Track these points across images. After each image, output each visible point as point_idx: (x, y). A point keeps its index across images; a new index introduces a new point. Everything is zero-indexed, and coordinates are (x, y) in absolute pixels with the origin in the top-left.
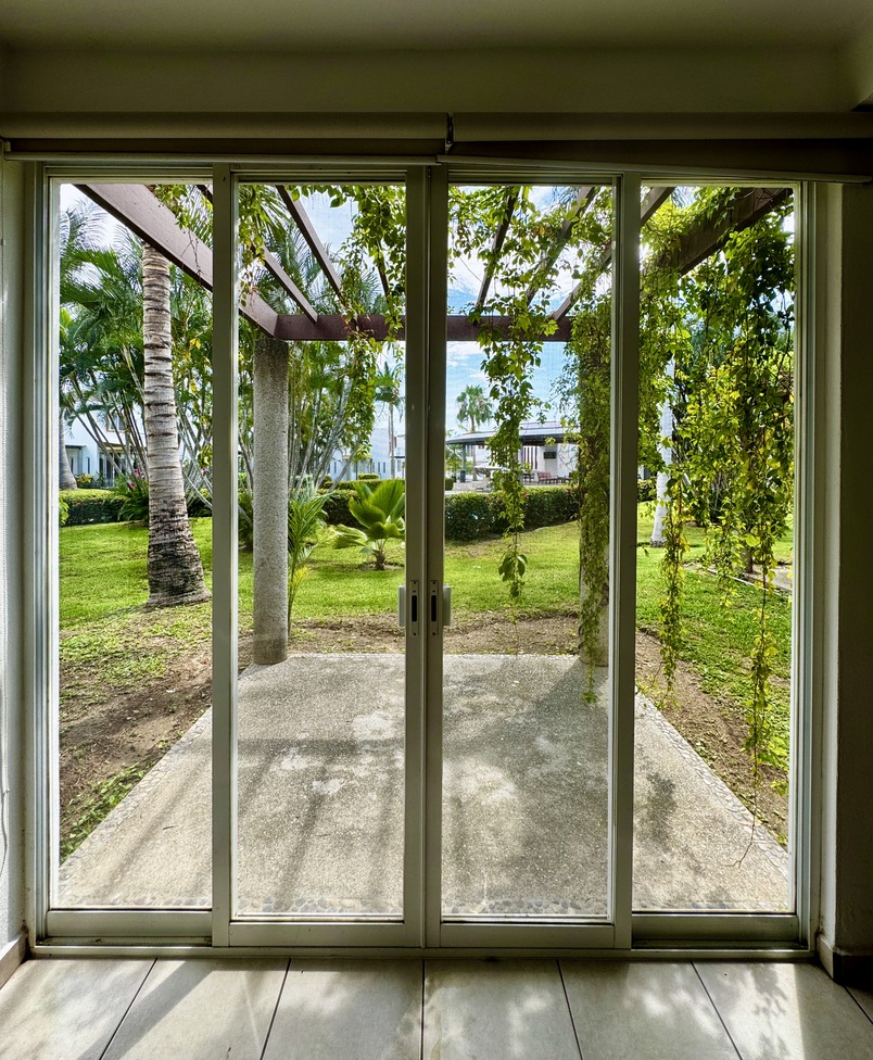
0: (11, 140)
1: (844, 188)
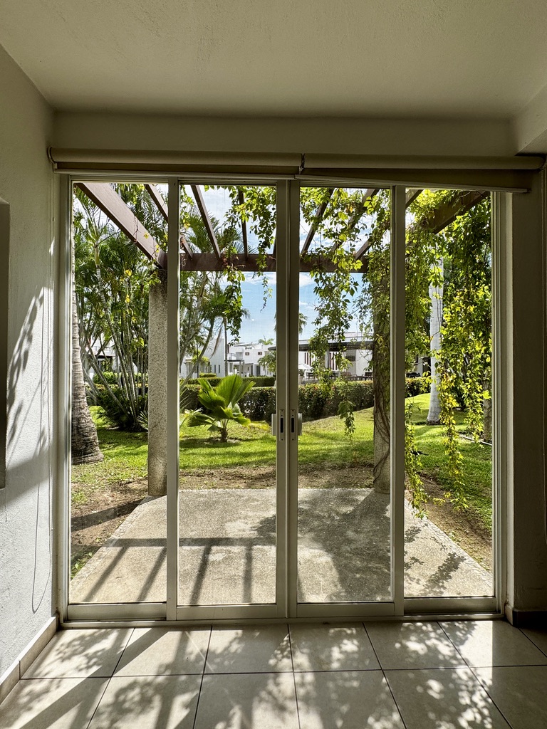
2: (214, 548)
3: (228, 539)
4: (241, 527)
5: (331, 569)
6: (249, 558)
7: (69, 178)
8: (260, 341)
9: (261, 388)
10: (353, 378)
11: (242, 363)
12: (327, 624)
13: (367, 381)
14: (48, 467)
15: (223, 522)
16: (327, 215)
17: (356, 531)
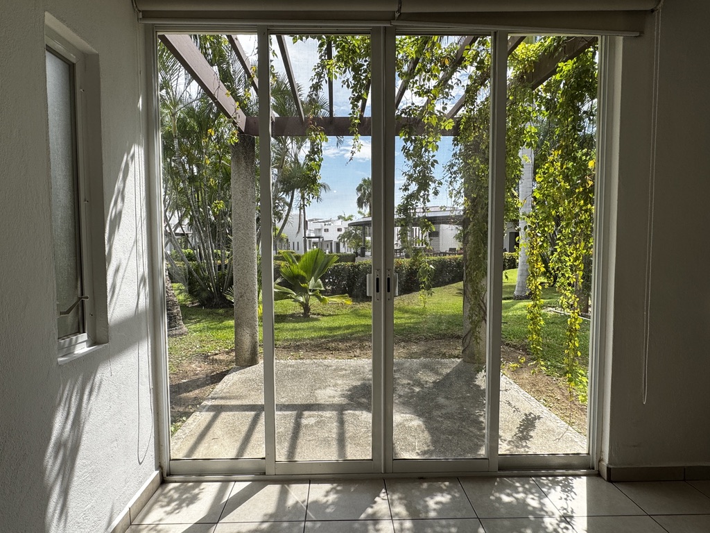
0: (143, 11)
1: (624, 39)
2: (306, 413)
3: (319, 404)
4: (331, 393)
5: (423, 431)
6: (341, 422)
7: (154, 29)
8: (340, 218)
9: (343, 263)
10: (437, 254)
11: (321, 239)
12: (422, 479)
13: (452, 256)
14: (146, 327)
15: (313, 389)
16: (419, 70)
17: (447, 398)
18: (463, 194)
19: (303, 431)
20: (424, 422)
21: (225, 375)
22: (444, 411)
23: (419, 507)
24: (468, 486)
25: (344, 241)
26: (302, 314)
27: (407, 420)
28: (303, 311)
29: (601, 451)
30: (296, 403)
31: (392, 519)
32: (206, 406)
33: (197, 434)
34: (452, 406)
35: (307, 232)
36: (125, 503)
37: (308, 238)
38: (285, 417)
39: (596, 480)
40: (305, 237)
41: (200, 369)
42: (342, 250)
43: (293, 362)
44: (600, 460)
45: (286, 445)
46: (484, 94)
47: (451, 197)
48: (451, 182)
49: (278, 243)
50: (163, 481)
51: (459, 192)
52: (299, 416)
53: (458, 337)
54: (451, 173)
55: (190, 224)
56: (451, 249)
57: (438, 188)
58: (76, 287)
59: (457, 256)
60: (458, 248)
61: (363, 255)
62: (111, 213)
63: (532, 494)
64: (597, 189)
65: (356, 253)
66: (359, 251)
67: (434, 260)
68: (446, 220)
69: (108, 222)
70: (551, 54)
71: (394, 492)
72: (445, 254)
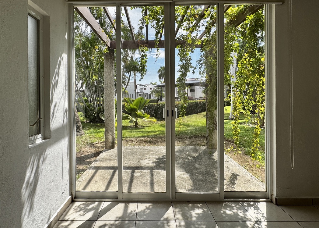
1: (276, 6)
2: (136, 171)
3: (142, 167)
4: (147, 162)
5: (189, 180)
6: (152, 175)
7: (73, 5)
8: (151, 83)
9: (152, 104)
10: (194, 99)
11: (143, 93)
12: (189, 202)
13: (201, 100)
14: (66, 131)
15: (139, 159)
16: (185, 20)
17: (200, 164)
18: (205, 73)
19: (135, 179)
20: (190, 175)
21: (101, 153)
22: (198, 171)
23: (188, 215)
24: (210, 206)
25: (153, 94)
26: (135, 126)
27: (182, 175)
28: (135, 125)
29: (272, 190)
30: (132, 166)
31: (175, 221)
32: (92, 167)
33: (88, 180)
34: (202, 168)
35: (137, 90)
36: (56, 211)
37: (137, 92)
38: (127, 172)
39: (270, 204)
40: (136, 92)
41: (89, 150)
42: (152, 98)
43: (130, 147)
44: (272, 195)
45: (127, 185)
46: (214, 29)
47: (200, 74)
48: (200, 68)
49: (124, 95)
50: (73, 201)
51: (204, 72)
52: (133, 172)
53: (205, 137)
54: (200, 64)
55: (86, 87)
56: (200, 97)
57: (194, 70)
58: (37, 114)
59: (203, 100)
60: (203, 97)
61: (161, 100)
62: (53, 82)
63: (240, 210)
64: (266, 70)
65: (158, 99)
66: (159, 98)
67: (192, 102)
68: (198, 84)
69: (51, 86)
70: (243, 12)
71: (176, 208)
72: (198, 99)
